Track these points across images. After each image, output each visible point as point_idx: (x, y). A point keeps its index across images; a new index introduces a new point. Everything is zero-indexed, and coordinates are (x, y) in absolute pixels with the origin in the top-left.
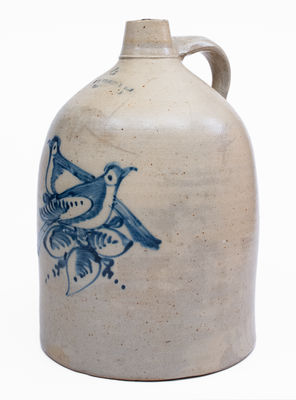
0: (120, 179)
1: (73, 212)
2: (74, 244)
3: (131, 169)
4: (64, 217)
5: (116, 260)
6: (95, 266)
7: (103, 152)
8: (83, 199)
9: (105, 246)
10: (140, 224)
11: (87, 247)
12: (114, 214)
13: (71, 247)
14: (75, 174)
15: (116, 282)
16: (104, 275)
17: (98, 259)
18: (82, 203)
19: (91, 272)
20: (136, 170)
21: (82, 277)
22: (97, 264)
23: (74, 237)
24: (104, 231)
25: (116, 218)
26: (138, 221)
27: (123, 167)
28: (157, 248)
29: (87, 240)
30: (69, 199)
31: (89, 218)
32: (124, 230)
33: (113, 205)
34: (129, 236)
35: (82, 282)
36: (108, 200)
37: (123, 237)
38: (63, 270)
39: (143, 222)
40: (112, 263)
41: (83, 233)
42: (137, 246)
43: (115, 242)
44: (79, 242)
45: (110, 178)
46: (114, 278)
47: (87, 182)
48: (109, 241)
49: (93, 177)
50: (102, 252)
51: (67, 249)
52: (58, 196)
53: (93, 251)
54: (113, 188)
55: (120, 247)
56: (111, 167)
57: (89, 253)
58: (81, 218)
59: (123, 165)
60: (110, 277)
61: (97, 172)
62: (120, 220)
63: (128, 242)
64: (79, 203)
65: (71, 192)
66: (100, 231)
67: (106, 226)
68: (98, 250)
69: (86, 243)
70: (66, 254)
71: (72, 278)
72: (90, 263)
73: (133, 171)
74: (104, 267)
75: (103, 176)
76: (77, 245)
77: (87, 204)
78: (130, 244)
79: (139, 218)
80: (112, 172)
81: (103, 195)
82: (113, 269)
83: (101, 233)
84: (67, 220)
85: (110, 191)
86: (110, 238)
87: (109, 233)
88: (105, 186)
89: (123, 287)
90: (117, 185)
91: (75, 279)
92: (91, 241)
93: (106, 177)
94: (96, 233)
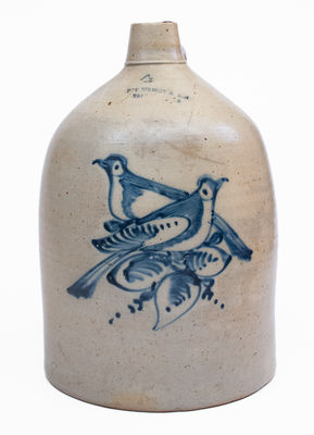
0: (215, 192)
1: (164, 236)
2: (167, 270)
3: (223, 180)
4: (150, 243)
5: (216, 279)
6: (194, 289)
7: (193, 166)
8: (177, 219)
9: (205, 266)
10: (237, 236)
11: (185, 270)
12: (214, 230)
13: (162, 275)
14: (163, 193)
15: (216, 302)
16: (204, 297)
17: (197, 282)
18: (176, 223)
19: (189, 296)
20: (227, 180)
21: (177, 304)
22: (197, 287)
23: (167, 263)
24: (204, 250)
25: (216, 233)
26: (235, 234)
27: (215, 179)
28: (250, 258)
29: (185, 263)
30: (158, 222)
31: (186, 238)
32: (224, 245)
33: (212, 220)
34: (228, 251)
35: (176, 311)
36: (207, 216)
37: (223, 252)
38: (149, 305)
39: (239, 234)
40: (212, 282)
41: (180, 256)
42: (235, 259)
43: (216, 259)
44: (174, 267)
45: (205, 192)
46: (214, 298)
47: (179, 200)
48: (209, 260)
49: (187, 194)
50: (202, 273)
51: (156, 278)
52: (139, 221)
53: (192, 274)
54: (210, 203)
55: (221, 263)
56: (203, 180)
57: (188, 278)
58: (177, 240)
59: (216, 177)
60: (210, 299)
61: (191, 187)
62: (220, 235)
63: (227, 257)
64: (172, 224)
65: (161, 214)
66: (200, 250)
67: (206, 244)
68: (198, 272)
69: (183, 267)
70: (154, 284)
71: (162, 308)
72: (188, 288)
73: (225, 183)
74: (204, 289)
75: (197, 191)
76: (172, 271)
77: (183, 224)
78: (230, 259)
79: (236, 231)
80: (205, 186)
81: (201, 211)
82: (213, 289)
83: (201, 253)
84: (155, 246)
85: (207, 206)
86: (211, 256)
87: (209, 251)
88: (201, 202)
89: (223, 306)
90: (214, 199)
91: (168, 309)
92: (190, 264)
93: (201, 192)
94: (195, 254)
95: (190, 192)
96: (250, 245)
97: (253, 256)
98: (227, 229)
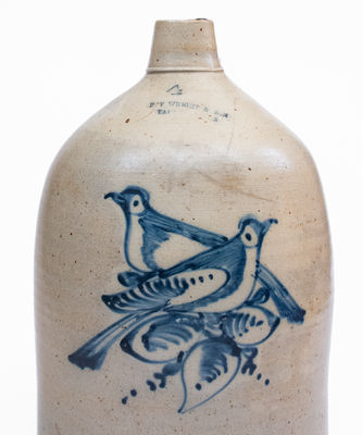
0: (261, 237)
1: (195, 293)
2: (197, 336)
3: (271, 221)
4: (177, 301)
5: (260, 347)
6: (232, 361)
7: (231, 203)
8: (212, 271)
9: (246, 331)
10: (287, 293)
11: (222, 337)
12: (259, 285)
13: (191, 342)
14: (194, 238)
15: (259, 377)
16: (244, 371)
17: (236, 352)
18: (211, 277)
19: (226, 370)
20: (276, 222)
21: (210, 380)
22: (236, 359)
23: (198, 328)
24: (245, 310)
25: (261, 290)
26: (285, 290)
27: (261, 220)
28: (302, 320)
29: (221, 327)
30: (187, 275)
31: (223, 296)
32: (270, 305)
33: (257, 273)
34: (277, 313)
35: (208, 388)
36: (250, 268)
37: (269, 314)
38: (174, 381)
39: (289, 291)
40: (255, 352)
41: (215, 319)
42: (284, 321)
43: (260, 323)
44: (207, 333)
45: (248, 237)
46: (256, 372)
47: (216, 247)
48: (252, 324)
49: (225, 239)
50: (243, 340)
51: (184, 346)
52: (163, 273)
53: (230, 342)
55: (266, 328)
56: (246, 222)
57: (225, 346)
58: (212, 298)
59: (262, 218)
60: (251, 373)
61: (230, 231)
62: (266, 292)
63: (274, 320)
64: (206, 278)
65: (192, 264)
66: (240, 311)
67: (248, 303)
68: (238, 340)
69: (218, 333)
70: (181, 354)
71: (191, 385)
72: (224, 360)
73: (273, 225)
74: (244, 360)
75: (238, 236)
76: (204, 338)
77: (220, 277)
78: (278, 322)
79: (286, 286)
80: (249, 229)
81: (242, 262)
82: (257, 361)
83: (242, 315)
84: (184, 305)
85: (251, 254)
86: (254, 318)
87: (252, 312)
88: (243, 249)
89: (267, 382)
90: (259, 246)
91: (198, 387)
92: (227, 328)
93: (243, 237)
94: (234, 316)
95: (229, 237)
96: (302, 303)
97: (305, 317)
98: (275, 283)
